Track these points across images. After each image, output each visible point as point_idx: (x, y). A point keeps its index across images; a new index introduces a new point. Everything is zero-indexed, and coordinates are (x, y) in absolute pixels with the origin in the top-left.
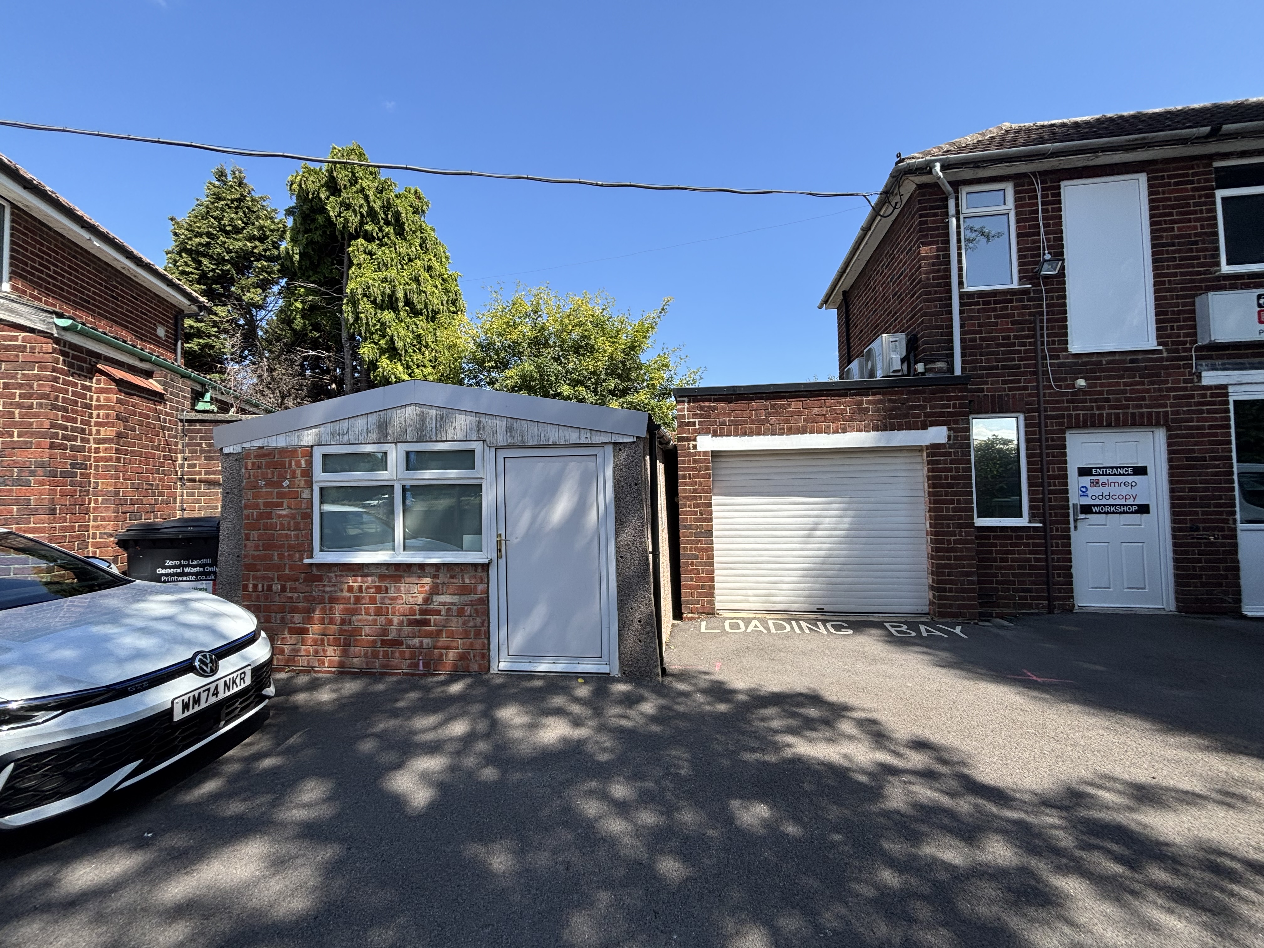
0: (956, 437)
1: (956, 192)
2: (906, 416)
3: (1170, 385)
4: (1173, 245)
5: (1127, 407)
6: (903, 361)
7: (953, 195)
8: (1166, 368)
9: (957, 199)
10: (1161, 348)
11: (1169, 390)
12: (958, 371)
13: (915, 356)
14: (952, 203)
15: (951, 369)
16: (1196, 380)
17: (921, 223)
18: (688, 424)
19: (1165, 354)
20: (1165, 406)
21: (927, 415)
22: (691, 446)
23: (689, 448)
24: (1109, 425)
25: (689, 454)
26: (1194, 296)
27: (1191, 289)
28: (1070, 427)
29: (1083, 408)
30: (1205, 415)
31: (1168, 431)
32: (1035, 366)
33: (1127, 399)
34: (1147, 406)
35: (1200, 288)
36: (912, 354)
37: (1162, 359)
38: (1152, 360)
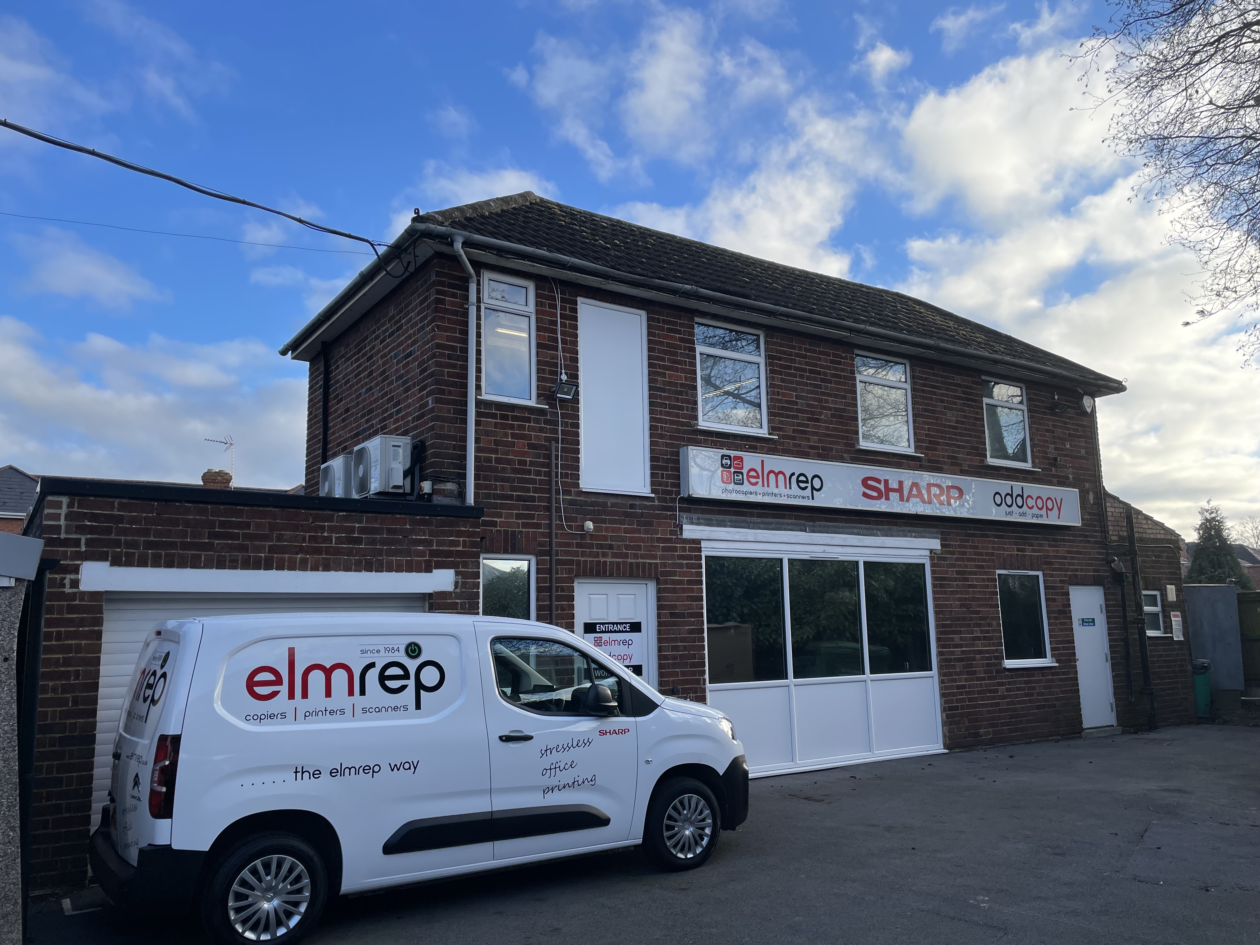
0: (464, 584)
1: (478, 275)
2: (408, 553)
3: (659, 536)
4: (664, 391)
5: (626, 556)
6: (406, 474)
7: (475, 278)
8: (659, 517)
9: (478, 284)
10: (653, 495)
11: (659, 540)
12: (471, 499)
13: (422, 470)
14: (473, 287)
15: (462, 494)
16: (679, 533)
17: (438, 301)
18: (66, 542)
19: (657, 503)
20: (655, 557)
21: (433, 554)
22: (67, 582)
23: (64, 586)
24: (611, 576)
25: (63, 596)
26: (679, 446)
27: (676, 438)
28: (578, 576)
29: (591, 555)
30: (685, 570)
31: (658, 584)
32: (549, 500)
33: (627, 547)
34: (643, 556)
35: (683, 439)
36: (418, 466)
37: (653, 507)
38: (647, 507)
